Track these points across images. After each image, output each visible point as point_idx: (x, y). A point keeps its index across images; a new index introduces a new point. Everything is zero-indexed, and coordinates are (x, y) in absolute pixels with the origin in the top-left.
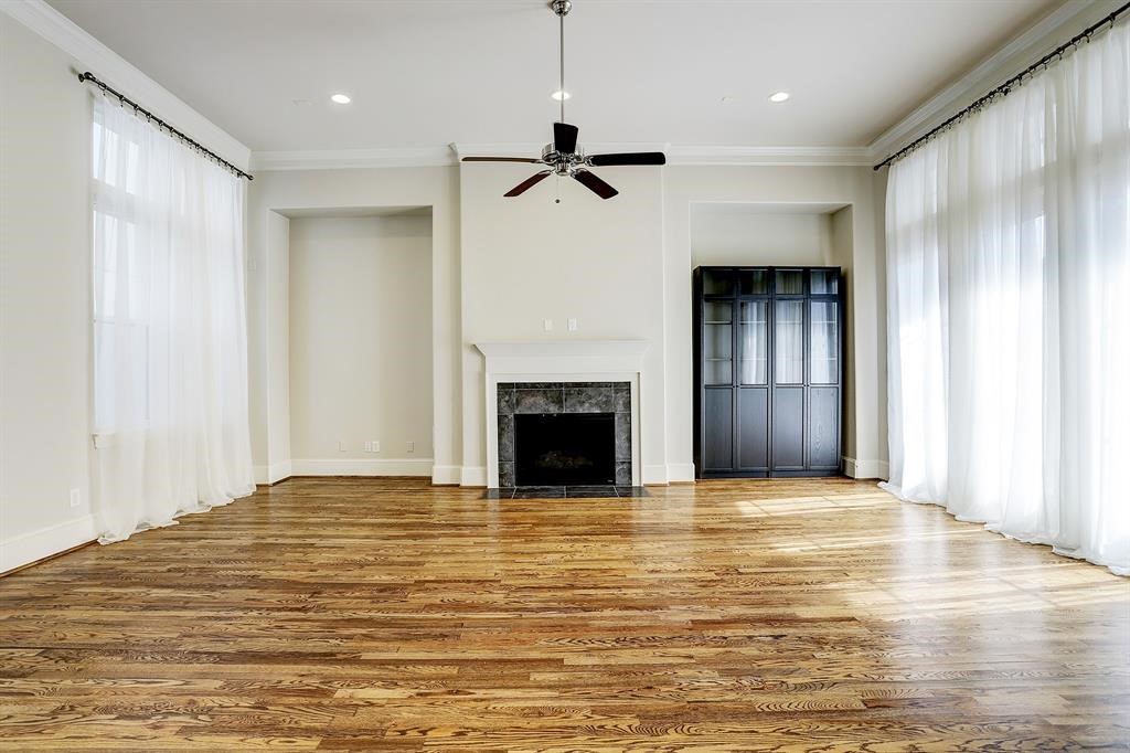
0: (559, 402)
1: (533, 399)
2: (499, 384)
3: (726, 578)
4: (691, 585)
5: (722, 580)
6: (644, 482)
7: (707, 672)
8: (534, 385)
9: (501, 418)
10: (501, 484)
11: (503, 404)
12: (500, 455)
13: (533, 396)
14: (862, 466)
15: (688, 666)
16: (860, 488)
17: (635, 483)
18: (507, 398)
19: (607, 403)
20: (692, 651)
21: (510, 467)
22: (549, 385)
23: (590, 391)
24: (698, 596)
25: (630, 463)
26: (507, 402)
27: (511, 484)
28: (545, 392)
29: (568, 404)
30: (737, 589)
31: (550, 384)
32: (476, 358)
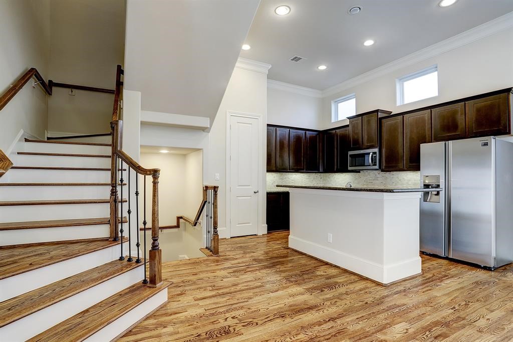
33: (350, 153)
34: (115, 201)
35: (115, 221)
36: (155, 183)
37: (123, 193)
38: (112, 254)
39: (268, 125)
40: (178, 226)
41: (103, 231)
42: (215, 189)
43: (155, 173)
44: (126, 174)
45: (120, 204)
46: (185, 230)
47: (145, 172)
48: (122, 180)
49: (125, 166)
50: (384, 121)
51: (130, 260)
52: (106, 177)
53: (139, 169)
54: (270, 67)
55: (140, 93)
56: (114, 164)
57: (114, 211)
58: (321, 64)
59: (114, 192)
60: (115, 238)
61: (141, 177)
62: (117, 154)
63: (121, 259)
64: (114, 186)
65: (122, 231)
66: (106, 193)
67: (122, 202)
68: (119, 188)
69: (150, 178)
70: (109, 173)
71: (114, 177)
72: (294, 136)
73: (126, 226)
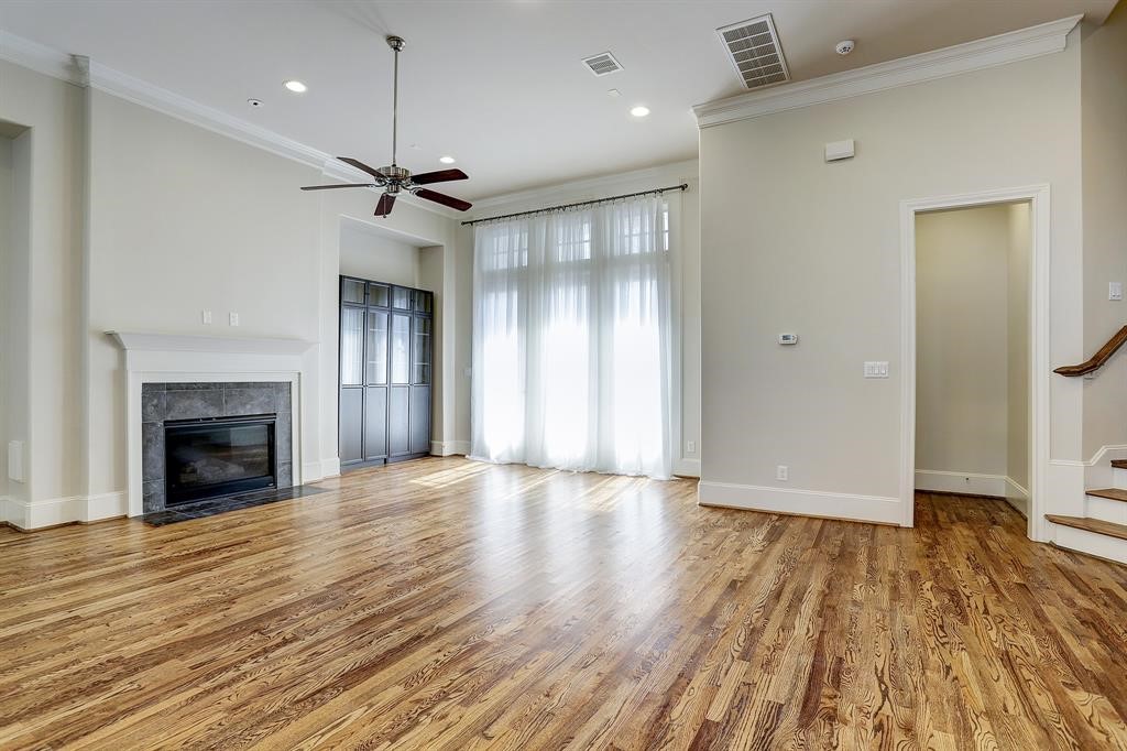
0: (218, 404)
1: (187, 403)
2: (144, 384)
6: (304, 481)
8: (189, 386)
9: (146, 426)
10: (146, 509)
11: (150, 409)
12: (144, 473)
13: (188, 398)
14: (447, 445)
16: (447, 463)
17: (296, 483)
18: (155, 402)
19: (268, 404)
21: (159, 487)
22: (207, 386)
23: (253, 392)
25: (291, 463)
26: (156, 406)
27: (159, 506)
28: (203, 394)
29: (229, 406)
31: (209, 384)
32: (110, 352)
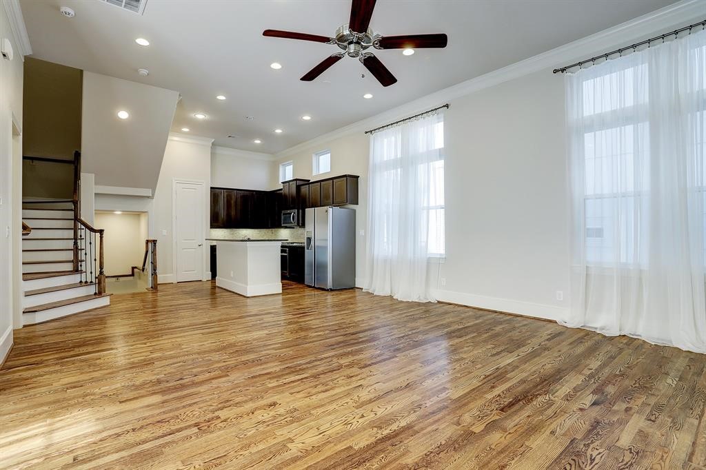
3: (210, 416)
4: (238, 400)
5: (213, 412)
7: (217, 359)
15: (225, 359)
20: (224, 364)
24: (230, 392)
30: (201, 406)
33: (283, 212)
34: (76, 250)
35: (76, 262)
36: (101, 237)
37: (81, 244)
38: (76, 278)
39: (211, 188)
40: (133, 275)
41: (69, 267)
42: (154, 242)
43: (101, 232)
44: (83, 232)
45: (80, 252)
46: (140, 278)
47: (95, 231)
48: (81, 236)
49: (83, 227)
50: (302, 187)
51: (86, 282)
52: (71, 234)
53: (92, 230)
54: (213, 140)
55: (93, 175)
56: (75, 225)
57: (76, 255)
58: (256, 138)
59: (76, 243)
60: (76, 270)
61: (93, 234)
62: (77, 219)
63: (81, 282)
64: (75, 239)
65: (81, 266)
66: (70, 244)
67: (81, 250)
68: (79, 241)
69: (98, 235)
70: (73, 231)
71: (75, 233)
72: (241, 197)
73: (83, 263)
